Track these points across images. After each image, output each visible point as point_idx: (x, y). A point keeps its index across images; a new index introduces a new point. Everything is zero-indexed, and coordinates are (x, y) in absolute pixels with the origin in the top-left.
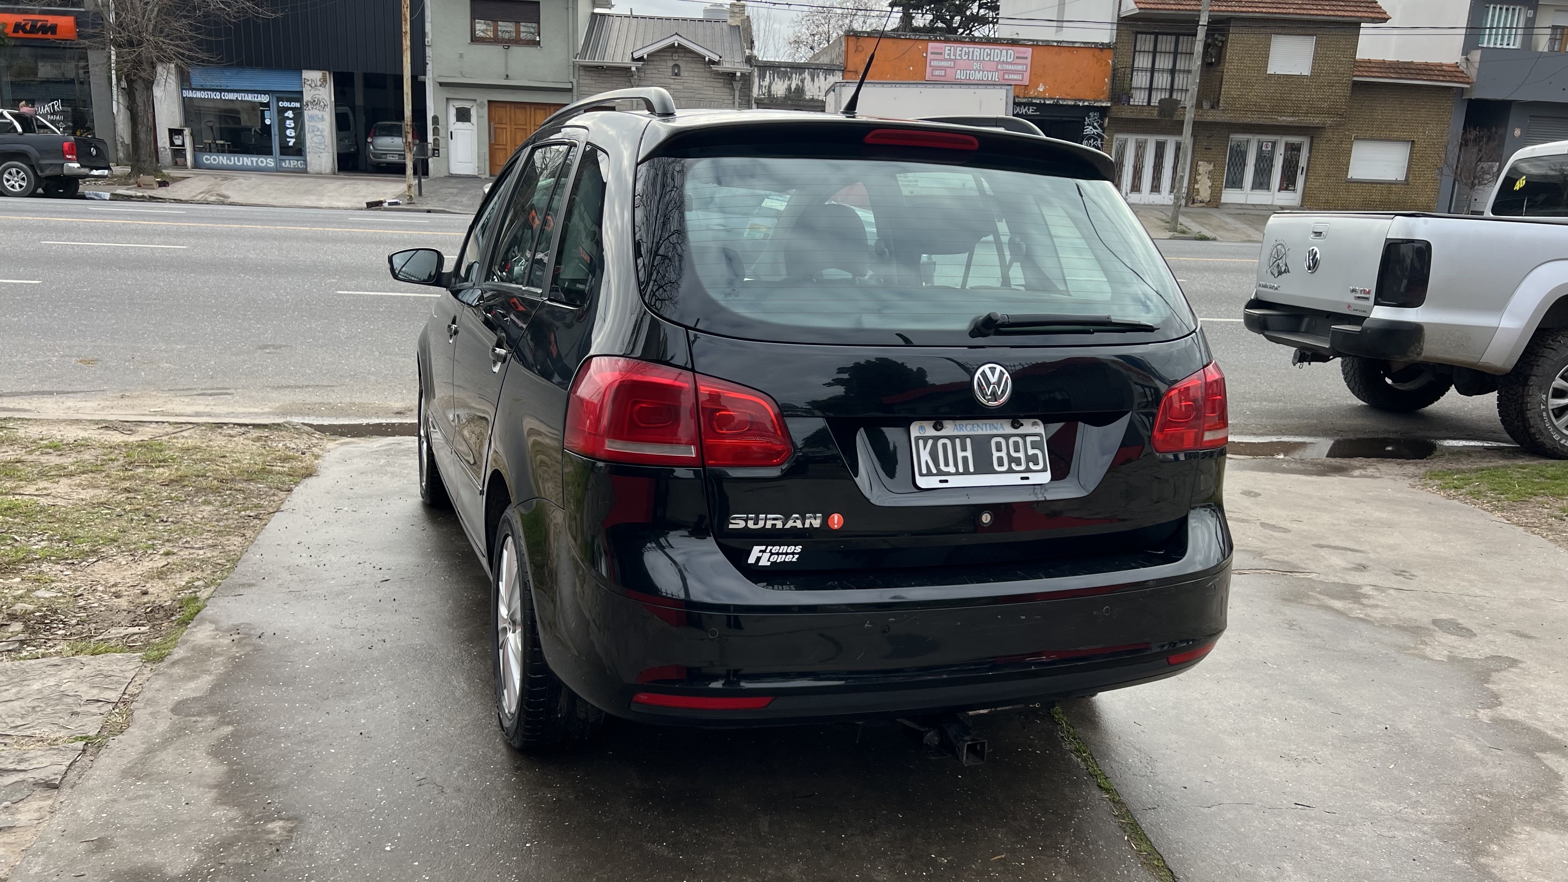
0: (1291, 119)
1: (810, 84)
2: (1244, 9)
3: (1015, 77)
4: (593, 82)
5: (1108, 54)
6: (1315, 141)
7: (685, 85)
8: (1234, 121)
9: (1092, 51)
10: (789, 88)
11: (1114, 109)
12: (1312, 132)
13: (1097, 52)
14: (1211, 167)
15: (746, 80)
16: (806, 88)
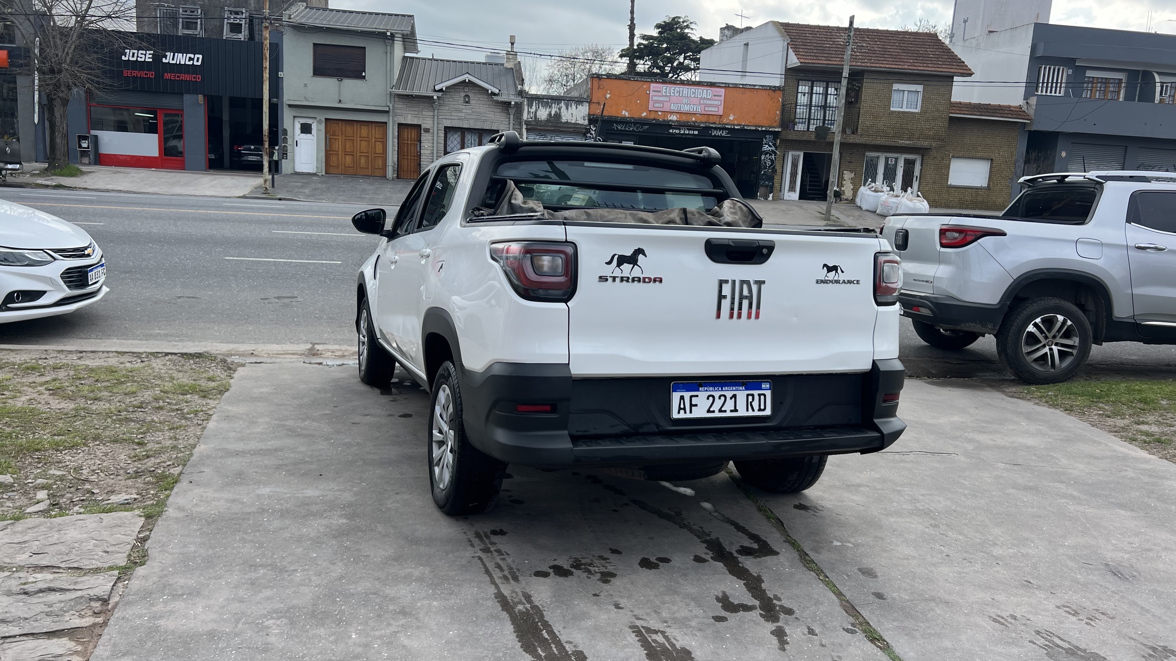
0: (908, 142)
1: (565, 111)
2: (873, 65)
3: (713, 109)
4: (405, 106)
5: (780, 94)
6: (925, 158)
7: (473, 110)
8: (868, 142)
9: (767, 92)
10: (550, 114)
11: (784, 133)
12: (922, 151)
13: (771, 92)
14: (853, 175)
15: (518, 108)
16: (563, 114)
